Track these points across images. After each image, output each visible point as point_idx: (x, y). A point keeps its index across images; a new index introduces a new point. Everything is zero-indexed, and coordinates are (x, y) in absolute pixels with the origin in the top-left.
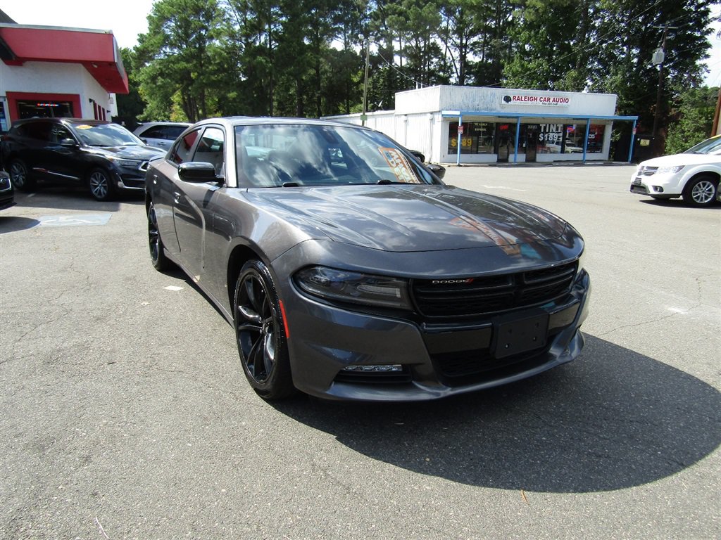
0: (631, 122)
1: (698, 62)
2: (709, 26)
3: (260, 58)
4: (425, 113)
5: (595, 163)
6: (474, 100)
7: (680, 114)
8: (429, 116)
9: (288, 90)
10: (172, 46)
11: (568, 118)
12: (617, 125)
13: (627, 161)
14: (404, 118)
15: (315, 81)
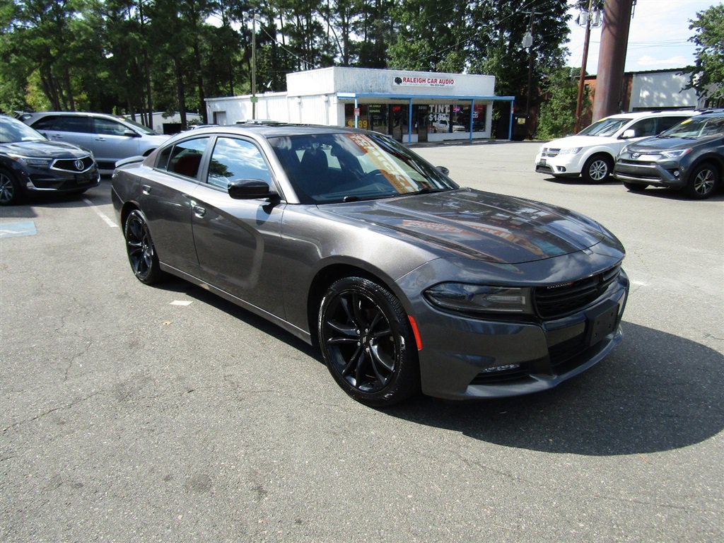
0: (508, 103)
1: (561, 46)
2: (568, 12)
3: (132, 35)
4: (319, 95)
5: (481, 141)
6: (367, 82)
7: (550, 95)
8: (324, 98)
9: (164, 69)
10: (24, 18)
11: (454, 99)
12: (497, 104)
13: (507, 138)
14: (297, 100)
15: (195, 60)
